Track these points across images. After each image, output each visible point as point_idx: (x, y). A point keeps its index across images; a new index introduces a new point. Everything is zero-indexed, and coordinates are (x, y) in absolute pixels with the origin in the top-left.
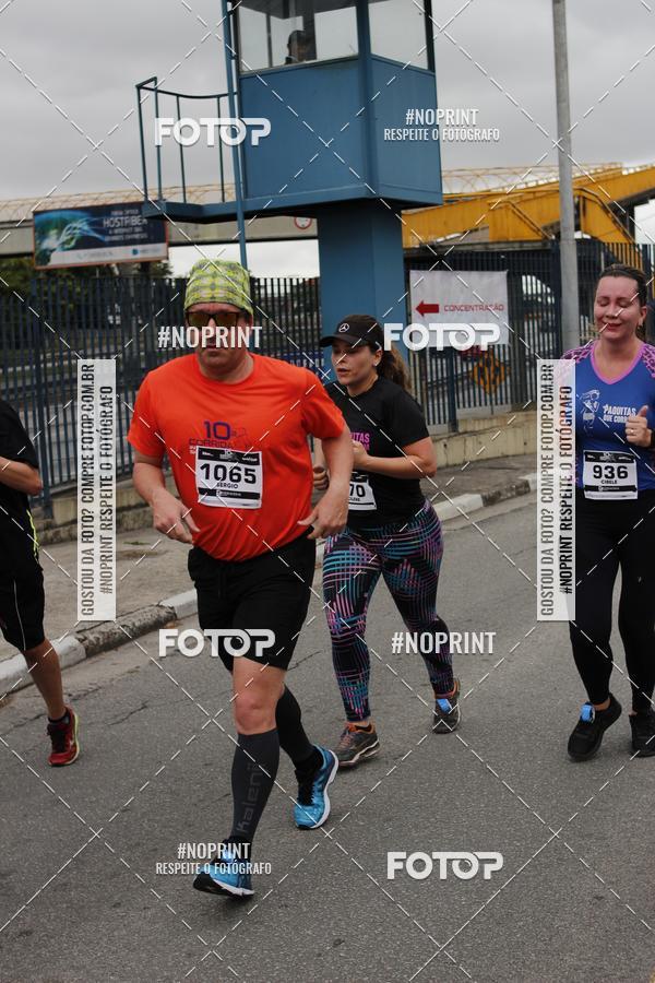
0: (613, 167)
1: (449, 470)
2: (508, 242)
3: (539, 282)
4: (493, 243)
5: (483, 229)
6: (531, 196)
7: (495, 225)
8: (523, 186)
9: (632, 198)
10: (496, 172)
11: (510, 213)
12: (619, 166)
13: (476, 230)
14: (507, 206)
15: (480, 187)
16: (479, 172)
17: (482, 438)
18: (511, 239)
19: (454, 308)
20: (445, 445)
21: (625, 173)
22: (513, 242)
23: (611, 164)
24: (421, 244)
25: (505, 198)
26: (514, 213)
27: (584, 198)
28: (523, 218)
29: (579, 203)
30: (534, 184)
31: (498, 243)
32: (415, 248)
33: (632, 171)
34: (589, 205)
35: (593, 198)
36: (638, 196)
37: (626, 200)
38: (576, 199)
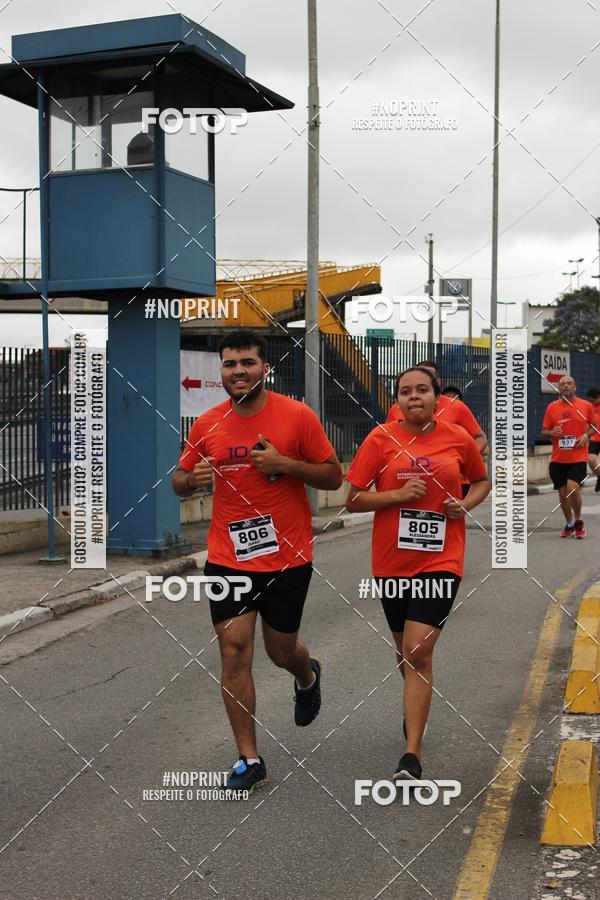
0: (328, 265)
1: (204, 524)
11: (243, 302)
14: (240, 295)
20: (202, 503)
21: (339, 271)
25: (237, 288)
33: (345, 270)
38: (302, 294)
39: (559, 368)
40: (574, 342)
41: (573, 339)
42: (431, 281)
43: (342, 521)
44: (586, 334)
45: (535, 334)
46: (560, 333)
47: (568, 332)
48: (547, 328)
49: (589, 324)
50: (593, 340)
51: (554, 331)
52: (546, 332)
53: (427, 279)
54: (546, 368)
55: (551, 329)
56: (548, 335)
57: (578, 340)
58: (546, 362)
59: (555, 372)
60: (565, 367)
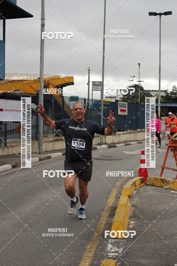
0: (58, 76)
1: (3, 157)
2: (27, 94)
3: (35, 105)
4: (23, 94)
5: (21, 90)
6: (35, 82)
7: (24, 89)
8: (33, 79)
9: (62, 85)
10: (27, 75)
11: (28, 86)
12: (59, 76)
13: (19, 90)
14: (27, 84)
15: (21, 78)
16: (22, 75)
17: (14, 148)
18: (28, 93)
19: (8, 110)
20: (3, 150)
21: (61, 78)
22: (29, 94)
23: (57, 75)
24: (3, 92)
25: (27, 82)
26: (29, 86)
27: (49, 83)
28: (32, 88)
29: (47, 84)
30: (36, 79)
31: (25, 94)
32: (1, 93)
33: (62, 77)
34: (50, 85)
35: (51, 83)
36: (64, 84)
37: (61, 85)
38: (47, 83)
39: (124, 107)
40: (132, 100)
41: (131, 100)
42: (89, 81)
43: (50, 156)
44: (135, 98)
45: (120, 98)
46: (127, 98)
47: (130, 98)
48: (124, 96)
49: (136, 95)
50: (137, 100)
51: (126, 97)
52: (123, 97)
53: (88, 80)
54: (120, 107)
55: (125, 96)
56: (124, 98)
57: (133, 100)
58: (120, 105)
59: (123, 108)
60: (126, 107)
